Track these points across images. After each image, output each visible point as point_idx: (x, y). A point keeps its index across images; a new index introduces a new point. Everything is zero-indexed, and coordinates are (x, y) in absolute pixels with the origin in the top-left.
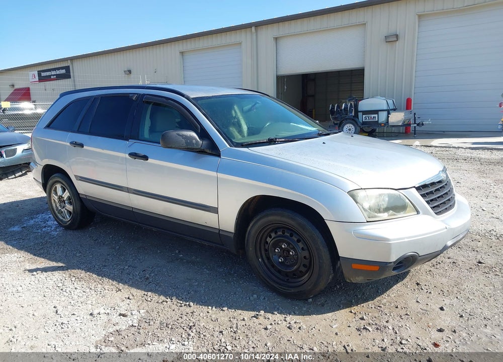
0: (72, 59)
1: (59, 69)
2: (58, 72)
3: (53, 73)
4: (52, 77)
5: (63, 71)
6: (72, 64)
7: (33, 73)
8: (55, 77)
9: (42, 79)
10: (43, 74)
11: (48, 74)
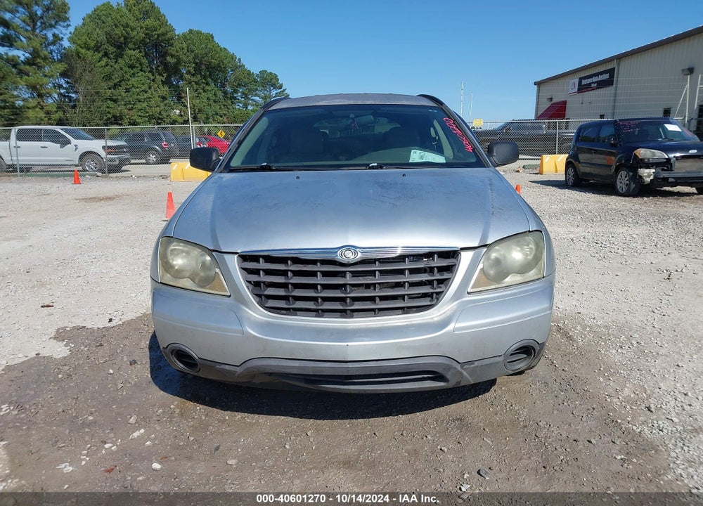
0: (619, 58)
1: (601, 73)
2: (600, 78)
3: (595, 79)
4: (593, 85)
5: (606, 76)
6: (619, 65)
7: (573, 81)
8: (596, 84)
9: (582, 88)
10: (584, 82)
11: (589, 81)
